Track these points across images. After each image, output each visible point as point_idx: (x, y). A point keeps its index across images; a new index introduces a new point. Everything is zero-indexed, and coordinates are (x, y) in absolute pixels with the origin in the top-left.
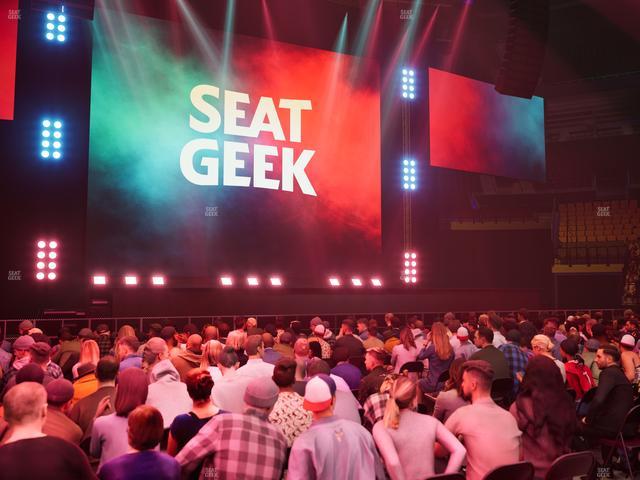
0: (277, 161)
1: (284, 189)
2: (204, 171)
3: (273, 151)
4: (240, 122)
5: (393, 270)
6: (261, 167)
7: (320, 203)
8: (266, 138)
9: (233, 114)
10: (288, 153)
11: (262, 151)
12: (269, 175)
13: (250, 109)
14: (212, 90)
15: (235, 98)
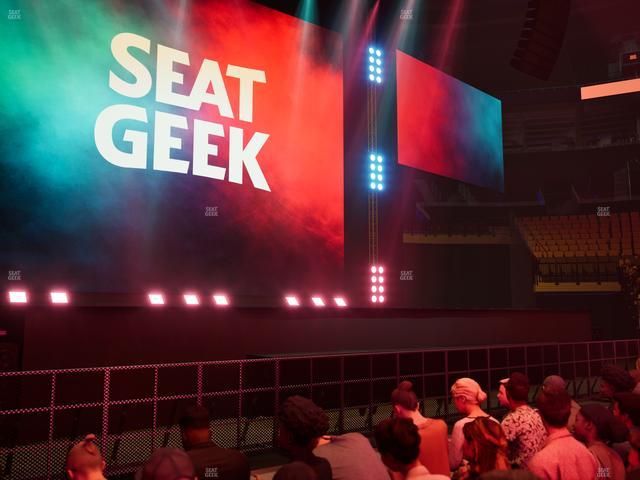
0: (222, 143)
1: (231, 180)
2: (127, 148)
3: (218, 130)
4: (176, 88)
5: (357, 287)
6: (203, 150)
7: (274, 200)
8: (209, 112)
9: (168, 77)
10: (236, 134)
11: (204, 129)
12: (213, 161)
13: (190, 74)
15: (170, 56)
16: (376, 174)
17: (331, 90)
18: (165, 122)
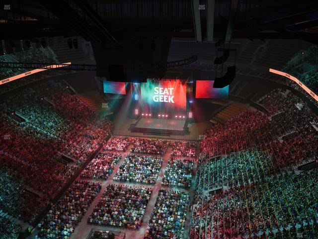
0: (168, 98)
1: (169, 102)
2: (156, 100)
3: (167, 96)
5: (187, 115)
6: (165, 99)
7: (175, 104)
8: (166, 94)
9: (161, 91)
10: (169, 97)
13: (163, 90)
14: (158, 88)
15: (161, 89)
17: (183, 90)
18: (160, 96)
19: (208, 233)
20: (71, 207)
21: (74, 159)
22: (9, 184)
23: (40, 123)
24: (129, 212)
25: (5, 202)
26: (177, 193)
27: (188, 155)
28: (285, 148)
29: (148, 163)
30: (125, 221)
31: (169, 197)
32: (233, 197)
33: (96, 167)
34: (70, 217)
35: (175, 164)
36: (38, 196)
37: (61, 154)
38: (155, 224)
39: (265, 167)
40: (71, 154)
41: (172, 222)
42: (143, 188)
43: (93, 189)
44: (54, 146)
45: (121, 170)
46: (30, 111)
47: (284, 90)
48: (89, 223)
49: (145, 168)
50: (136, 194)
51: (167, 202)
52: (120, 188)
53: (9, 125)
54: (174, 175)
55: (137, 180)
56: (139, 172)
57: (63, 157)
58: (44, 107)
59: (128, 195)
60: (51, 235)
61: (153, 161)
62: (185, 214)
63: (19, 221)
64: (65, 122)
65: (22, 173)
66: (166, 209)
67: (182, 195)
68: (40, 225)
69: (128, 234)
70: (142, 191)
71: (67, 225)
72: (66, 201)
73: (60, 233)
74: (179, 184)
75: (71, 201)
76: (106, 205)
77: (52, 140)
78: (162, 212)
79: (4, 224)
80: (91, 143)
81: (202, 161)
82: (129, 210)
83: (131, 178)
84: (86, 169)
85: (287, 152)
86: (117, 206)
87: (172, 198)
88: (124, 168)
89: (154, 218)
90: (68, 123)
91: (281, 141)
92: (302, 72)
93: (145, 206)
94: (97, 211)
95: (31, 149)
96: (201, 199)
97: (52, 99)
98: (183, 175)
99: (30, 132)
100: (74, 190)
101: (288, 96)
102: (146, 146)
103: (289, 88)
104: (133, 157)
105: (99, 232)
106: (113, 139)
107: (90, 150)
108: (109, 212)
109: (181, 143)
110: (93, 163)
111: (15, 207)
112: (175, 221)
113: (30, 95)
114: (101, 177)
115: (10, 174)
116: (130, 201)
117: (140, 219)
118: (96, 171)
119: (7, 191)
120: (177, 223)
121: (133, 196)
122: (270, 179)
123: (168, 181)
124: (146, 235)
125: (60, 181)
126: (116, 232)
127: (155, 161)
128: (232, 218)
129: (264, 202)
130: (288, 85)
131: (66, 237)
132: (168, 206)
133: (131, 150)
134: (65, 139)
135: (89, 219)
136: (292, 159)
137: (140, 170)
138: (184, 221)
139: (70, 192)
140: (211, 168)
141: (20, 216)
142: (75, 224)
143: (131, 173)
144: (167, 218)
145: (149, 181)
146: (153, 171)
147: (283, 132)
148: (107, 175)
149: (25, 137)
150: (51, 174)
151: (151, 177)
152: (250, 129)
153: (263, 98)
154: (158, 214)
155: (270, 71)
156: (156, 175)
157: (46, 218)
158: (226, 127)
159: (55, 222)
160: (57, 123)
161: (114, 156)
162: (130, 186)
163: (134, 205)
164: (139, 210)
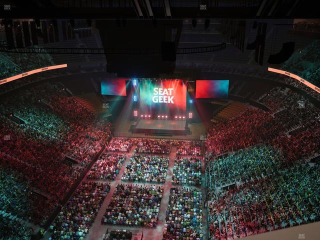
0: (167, 99)
1: (168, 103)
2: (156, 101)
4: (161, 93)
5: (187, 116)
6: (165, 99)
7: (174, 104)
8: (166, 95)
9: (160, 91)
10: (169, 97)
11: (165, 97)
12: (166, 101)
13: (163, 91)
14: (157, 89)
15: (160, 89)
16: (191, 102)
18: (160, 97)
19: (228, 227)
20: (83, 208)
21: (78, 161)
22: (15, 186)
23: (40, 125)
24: (143, 210)
25: (13, 204)
26: (189, 191)
27: (193, 154)
28: (294, 142)
29: (154, 162)
30: (140, 219)
31: (182, 194)
32: (248, 191)
33: (102, 168)
34: (82, 218)
35: (182, 163)
36: (46, 198)
37: (65, 155)
38: (173, 221)
39: (276, 161)
40: (75, 155)
41: (189, 219)
42: (154, 187)
43: (102, 190)
44: (57, 148)
45: (129, 170)
46: (29, 113)
47: (283, 88)
48: (103, 223)
49: (153, 167)
50: (148, 193)
51: (181, 200)
52: (130, 188)
53: (8, 126)
54: (183, 173)
55: (147, 180)
56: (147, 171)
57: (67, 158)
58: (42, 109)
59: (139, 194)
60: (66, 237)
61: (159, 160)
62: (201, 211)
63: (29, 224)
64: (65, 124)
65: (28, 175)
66: (181, 206)
67: (195, 192)
68: (52, 227)
69: (146, 232)
70: (153, 190)
71: (81, 226)
72: (75, 202)
73: (75, 234)
74: (190, 182)
75: (81, 202)
76: (118, 205)
77: (54, 142)
78: (177, 209)
79: (15, 226)
80: (94, 144)
81: (209, 158)
82: (144, 208)
83: (140, 177)
84: (92, 170)
85: (297, 146)
86: (130, 205)
87: (184, 195)
88: (131, 168)
89: (171, 215)
90: (69, 125)
91: (289, 136)
92: (302, 69)
93: (159, 205)
94: (110, 210)
95: (34, 151)
96: (215, 195)
97: (49, 101)
98: (193, 173)
99: (31, 134)
100: (83, 191)
101: (288, 94)
102: (149, 146)
103: (288, 86)
104: (139, 157)
105: (116, 232)
106: (115, 140)
107: (94, 152)
108: (123, 211)
109: (184, 143)
110: (98, 164)
111: (24, 209)
112: (191, 218)
113: (27, 97)
114: (108, 177)
115: (15, 177)
116: (142, 199)
117: (156, 217)
118: (102, 172)
119: (15, 193)
120: (194, 219)
121: (145, 195)
122: (284, 172)
123: (178, 179)
124: (165, 233)
125: (67, 183)
126: (133, 231)
127: (161, 161)
128: (251, 211)
129: (282, 195)
130: (287, 83)
131: (82, 238)
132: (183, 204)
133: (135, 151)
134: (67, 141)
135: (103, 219)
136: (303, 152)
137: (148, 169)
138: (201, 217)
139: (79, 193)
140: (220, 166)
141: (30, 218)
142: (89, 224)
143: (139, 172)
144: (184, 214)
145: (159, 180)
146: (161, 170)
147: (289, 128)
148: (115, 175)
149: (26, 139)
150: (57, 175)
151: (160, 176)
152: (254, 127)
153: (263, 97)
154: (174, 212)
155: (269, 70)
156: (165, 174)
157: (58, 219)
158: (228, 126)
159: (68, 223)
160: (57, 125)
161: (118, 157)
162: (140, 185)
163: (147, 204)
164: (153, 208)
